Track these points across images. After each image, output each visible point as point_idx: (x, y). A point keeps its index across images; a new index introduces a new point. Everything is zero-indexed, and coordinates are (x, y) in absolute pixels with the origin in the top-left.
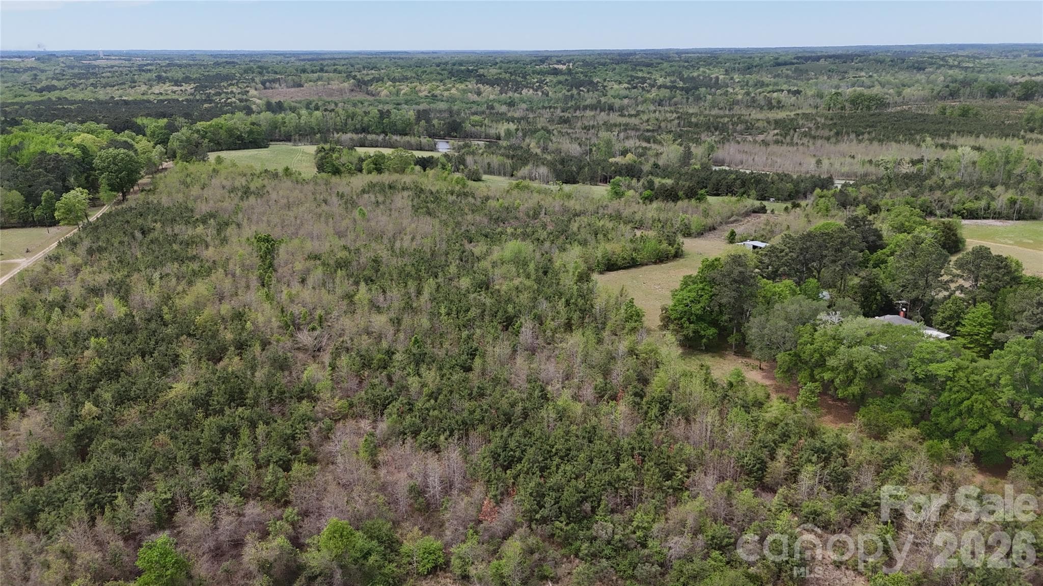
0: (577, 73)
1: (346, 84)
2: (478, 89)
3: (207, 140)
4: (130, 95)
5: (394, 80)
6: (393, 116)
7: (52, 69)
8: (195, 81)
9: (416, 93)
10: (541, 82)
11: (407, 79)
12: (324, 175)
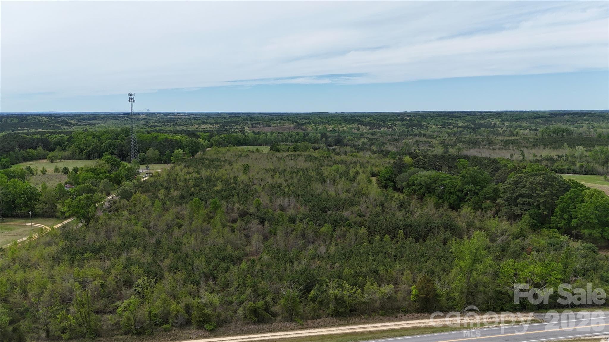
0: (414, 120)
1: (292, 125)
2: (358, 127)
3: (225, 142)
4: (190, 128)
5: (316, 123)
6: (310, 136)
7: (153, 119)
8: (220, 123)
9: (326, 129)
10: (393, 124)
11: (323, 123)
12: (272, 152)
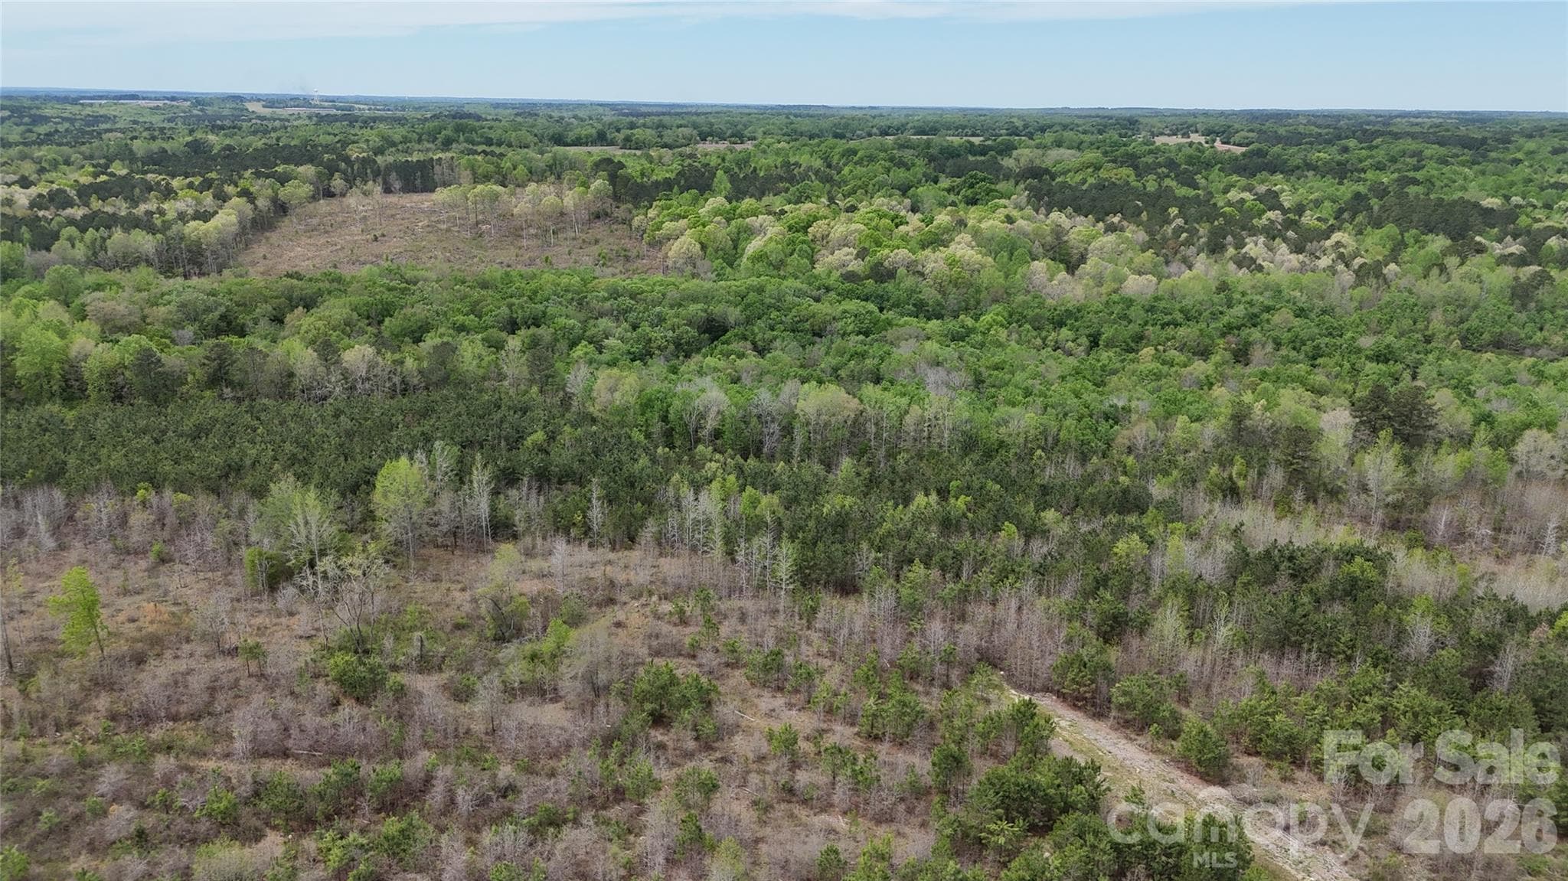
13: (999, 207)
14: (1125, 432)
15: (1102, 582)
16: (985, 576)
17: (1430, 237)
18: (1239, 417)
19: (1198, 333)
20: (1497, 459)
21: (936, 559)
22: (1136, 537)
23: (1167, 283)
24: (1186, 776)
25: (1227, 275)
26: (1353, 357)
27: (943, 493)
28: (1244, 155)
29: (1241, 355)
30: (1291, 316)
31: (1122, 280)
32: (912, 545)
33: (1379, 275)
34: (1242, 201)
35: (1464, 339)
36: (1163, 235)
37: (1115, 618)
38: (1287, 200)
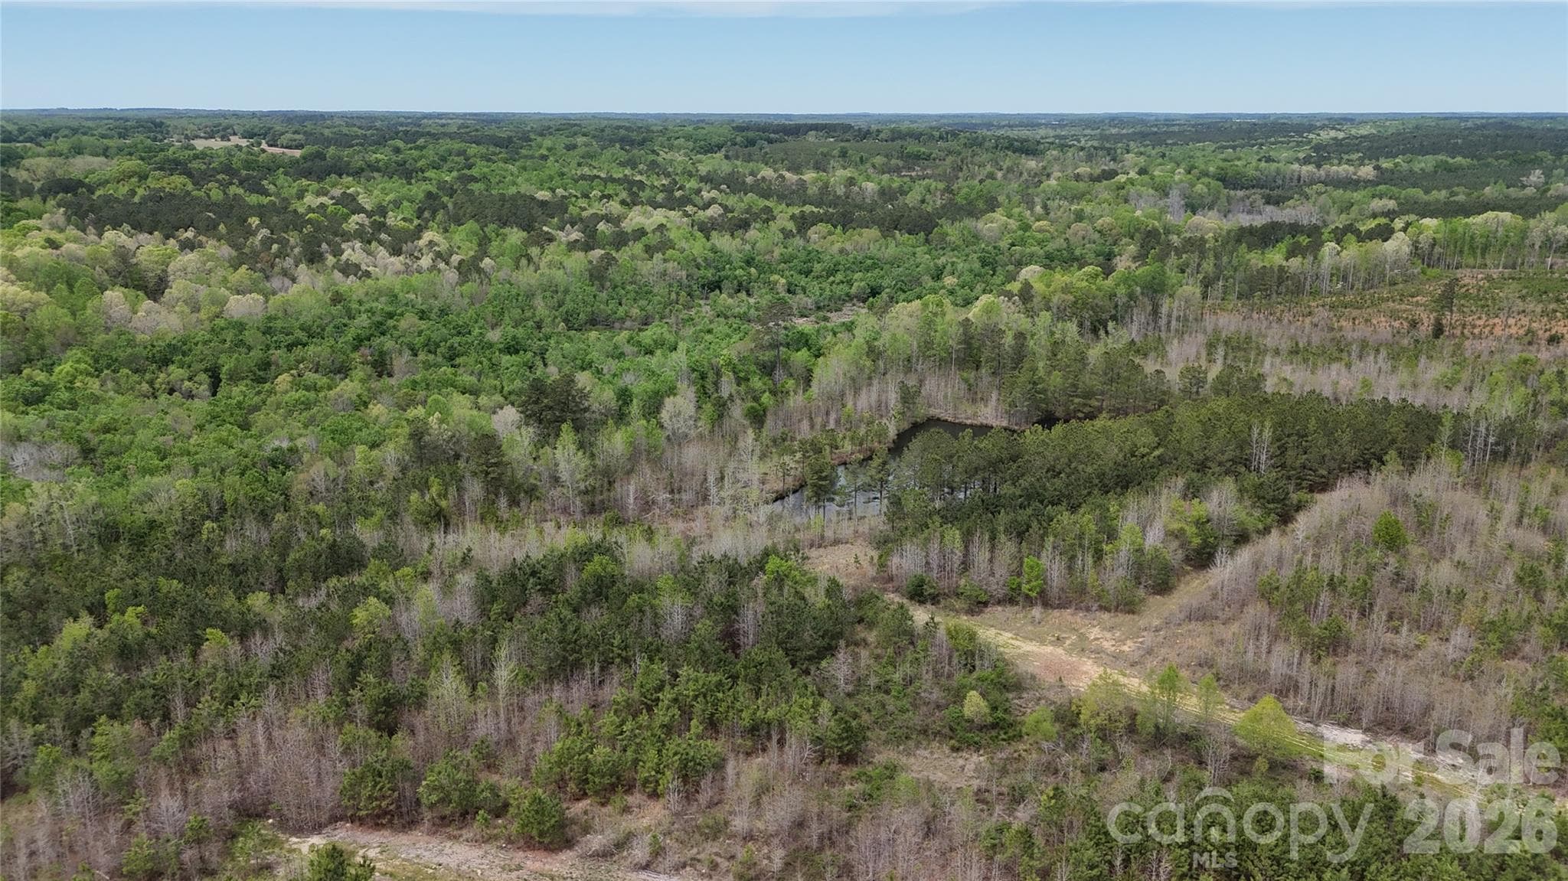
13: (30, 229)
14: (301, 476)
15: (356, 666)
16: (207, 706)
17: (507, 230)
18: (418, 435)
19: (329, 350)
20: (653, 429)
21: (128, 705)
22: (372, 600)
23: (275, 301)
24: (530, 854)
25: (335, 284)
26: (488, 352)
27: (99, 612)
28: (304, 158)
29: (381, 367)
30: (416, 319)
31: (223, 302)
32: (84, 696)
33: (479, 271)
34: (323, 206)
35: (566, 321)
36: (252, 247)
37: (386, 701)
38: (366, 202)
